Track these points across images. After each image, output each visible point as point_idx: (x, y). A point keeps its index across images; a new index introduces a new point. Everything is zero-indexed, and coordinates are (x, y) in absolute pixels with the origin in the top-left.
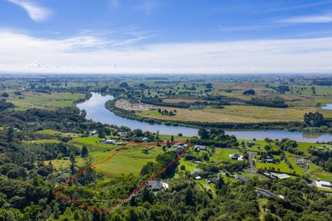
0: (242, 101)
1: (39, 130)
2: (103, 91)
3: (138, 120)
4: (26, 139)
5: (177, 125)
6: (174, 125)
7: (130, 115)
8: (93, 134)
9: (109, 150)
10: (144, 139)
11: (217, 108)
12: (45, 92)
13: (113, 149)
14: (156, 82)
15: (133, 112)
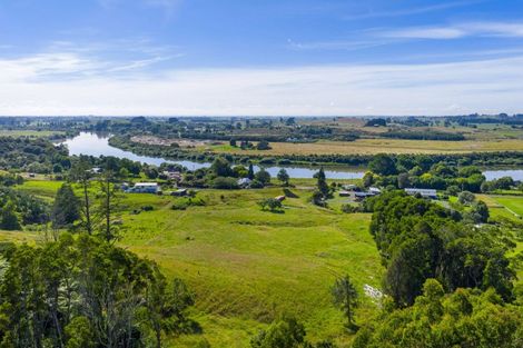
2: (101, 128)
10: (242, 181)
13: (162, 205)
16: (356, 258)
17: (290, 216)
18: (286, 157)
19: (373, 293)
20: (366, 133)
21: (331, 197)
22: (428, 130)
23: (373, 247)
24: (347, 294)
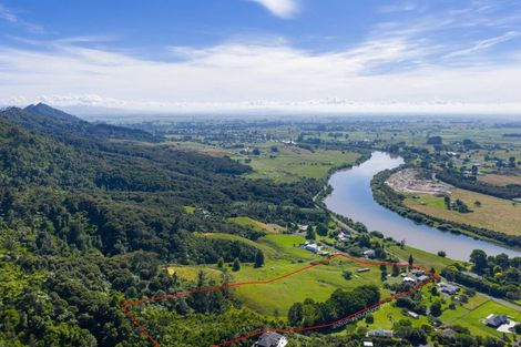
1: (232, 216)
2: (393, 151)
3: (399, 213)
4: (200, 230)
5: (458, 233)
6: (453, 232)
8: (301, 231)
9: (301, 262)
10: (368, 252)
12: (308, 148)
13: (308, 260)
14: (506, 135)
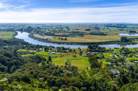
0: (87, 33)
7: (47, 41)
8: (41, 50)
10: (67, 51)
11: (81, 36)
13: (58, 56)
14: (42, 26)
15: (47, 39)
16: (87, 64)
17: (77, 58)
18: (71, 43)
19: (89, 68)
20: (86, 33)
21: (82, 54)
22: (99, 32)
23: (89, 63)
24: (87, 68)
